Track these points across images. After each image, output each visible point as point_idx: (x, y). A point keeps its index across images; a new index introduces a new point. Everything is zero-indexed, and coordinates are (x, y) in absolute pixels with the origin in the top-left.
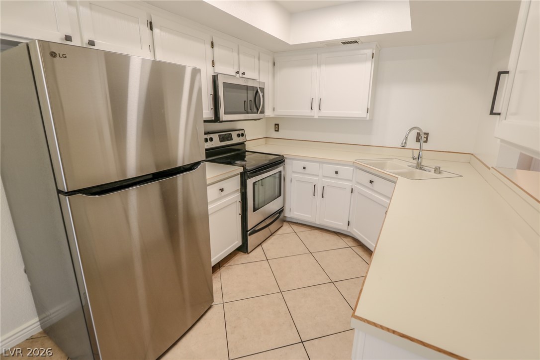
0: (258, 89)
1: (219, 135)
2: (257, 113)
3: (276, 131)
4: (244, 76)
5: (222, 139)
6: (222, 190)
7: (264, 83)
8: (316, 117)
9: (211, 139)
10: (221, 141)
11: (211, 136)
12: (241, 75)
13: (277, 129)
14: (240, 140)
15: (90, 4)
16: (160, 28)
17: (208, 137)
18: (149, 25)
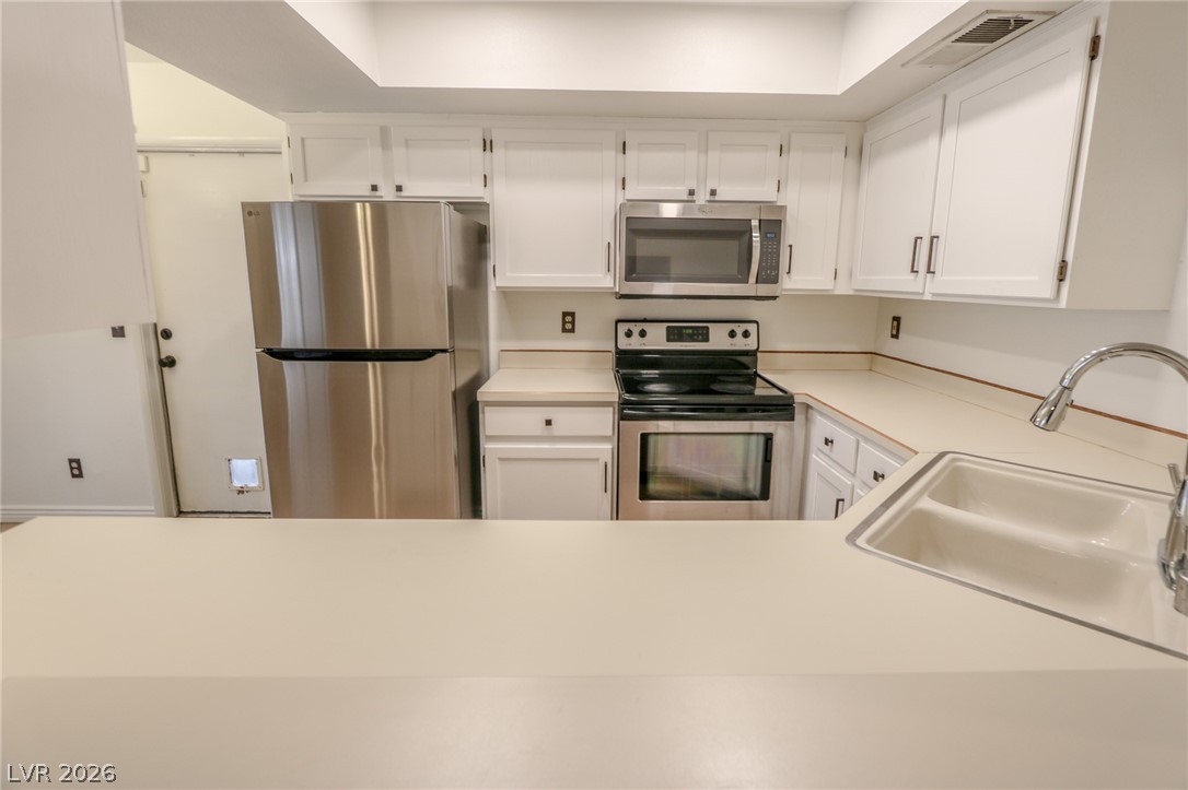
0: (755, 223)
1: (668, 328)
2: (747, 283)
3: (893, 336)
4: (717, 198)
5: (674, 334)
6: (549, 423)
7: (783, 208)
8: (927, 297)
9: (643, 334)
10: (668, 340)
12: (708, 198)
13: (894, 332)
14: (740, 344)
15: (407, 141)
16: (507, 145)
17: (636, 328)
18: (487, 145)
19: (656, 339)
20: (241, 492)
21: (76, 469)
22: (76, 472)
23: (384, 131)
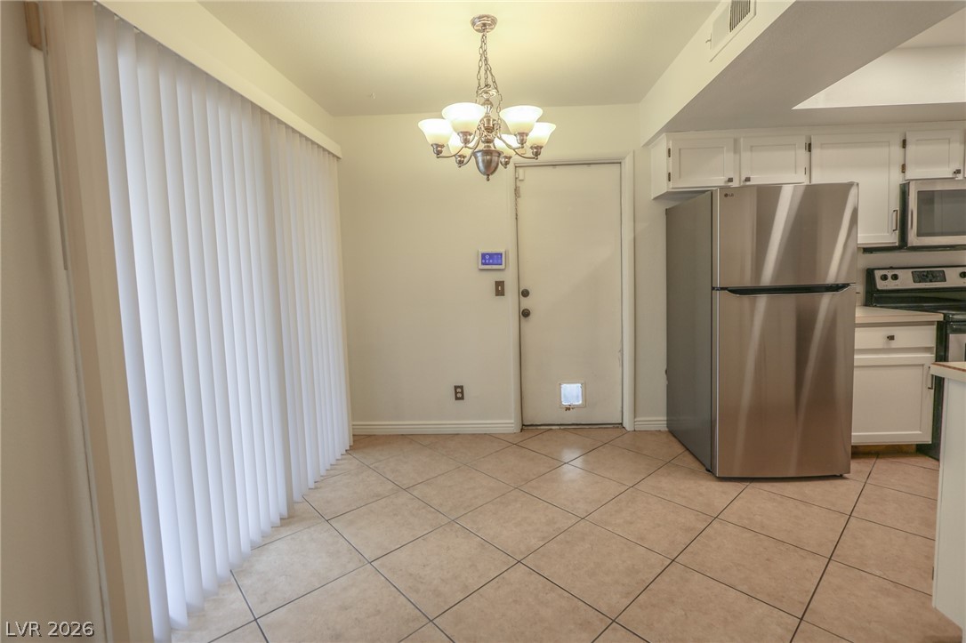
1: (912, 273)
5: (918, 277)
6: (892, 338)
9: (895, 277)
10: (916, 282)
11: (896, 272)
15: (752, 147)
16: (822, 146)
17: (889, 273)
18: (809, 148)
19: (906, 281)
20: (568, 409)
21: (459, 393)
22: (459, 395)
23: (736, 141)
